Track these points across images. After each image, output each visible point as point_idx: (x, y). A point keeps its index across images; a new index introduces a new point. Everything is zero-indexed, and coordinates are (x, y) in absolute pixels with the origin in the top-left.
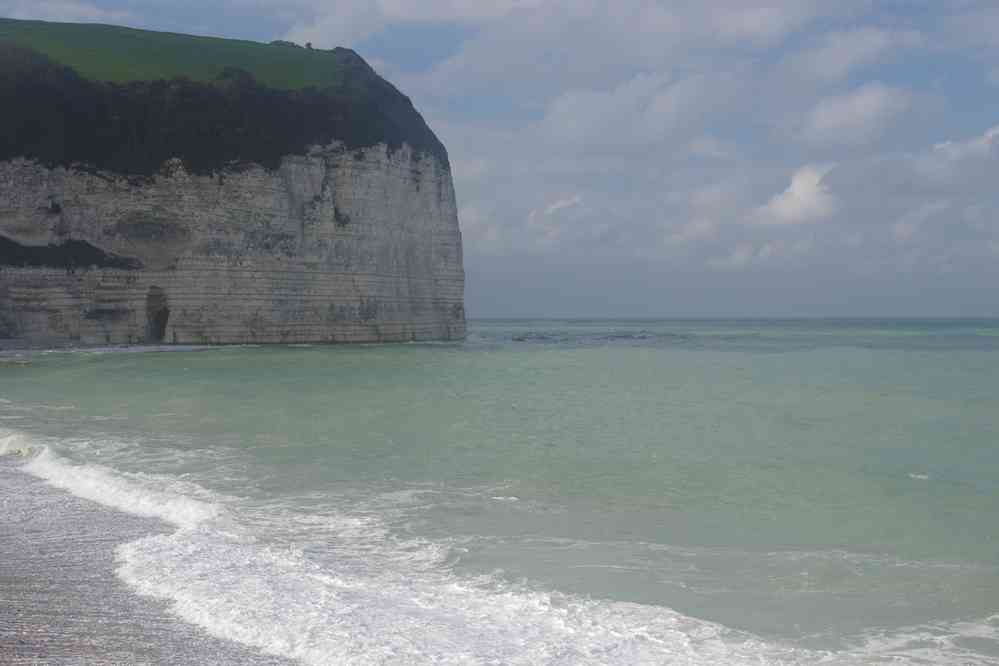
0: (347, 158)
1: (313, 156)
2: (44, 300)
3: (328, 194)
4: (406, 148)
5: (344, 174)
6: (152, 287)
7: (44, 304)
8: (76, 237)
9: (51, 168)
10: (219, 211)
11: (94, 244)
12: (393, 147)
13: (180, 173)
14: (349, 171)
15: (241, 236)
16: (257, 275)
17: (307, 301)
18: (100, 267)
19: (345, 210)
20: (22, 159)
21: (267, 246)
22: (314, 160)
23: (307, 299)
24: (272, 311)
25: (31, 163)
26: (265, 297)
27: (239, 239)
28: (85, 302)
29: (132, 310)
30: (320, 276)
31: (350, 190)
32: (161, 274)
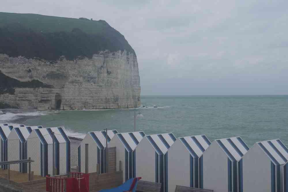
0: (110, 55)
3: (105, 65)
5: (109, 59)
6: (57, 93)
11: (40, 81)
14: (111, 59)
18: (42, 87)
19: (109, 70)
20: (21, 56)
22: (101, 55)
23: (100, 96)
24: (90, 100)
25: (23, 57)
26: (88, 96)
27: (81, 79)
28: (38, 98)
29: (51, 100)
30: (103, 89)
31: (111, 64)
32: (59, 89)
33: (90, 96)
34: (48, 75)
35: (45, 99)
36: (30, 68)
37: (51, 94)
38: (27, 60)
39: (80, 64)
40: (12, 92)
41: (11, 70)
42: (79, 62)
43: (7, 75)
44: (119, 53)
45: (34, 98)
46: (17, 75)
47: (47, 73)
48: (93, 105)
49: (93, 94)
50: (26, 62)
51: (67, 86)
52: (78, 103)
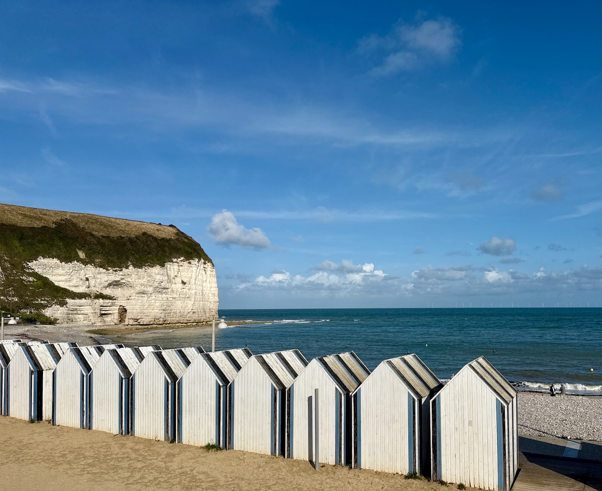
0: (186, 263)
1: (174, 262)
2: (82, 310)
3: (179, 275)
4: (202, 261)
5: (185, 268)
6: (120, 306)
7: (82, 312)
8: (94, 289)
9: (85, 265)
10: (145, 280)
11: (100, 291)
12: (199, 259)
13: (131, 267)
14: (186, 268)
15: (152, 288)
16: (157, 301)
17: (172, 310)
18: (103, 299)
19: (185, 281)
20: (75, 262)
21: (160, 292)
22: (174, 264)
23: (173, 309)
24: (161, 313)
25: (78, 263)
26: (159, 309)
27: (150, 289)
28: (96, 311)
29: (113, 314)
30: (177, 302)
31: (187, 273)
32: (124, 301)
33: (162, 309)
34: (110, 285)
35: (106, 312)
36: (87, 276)
37: (114, 307)
38: (83, 266)
39: (150, 273)
40: (63, 304)
41: (63, 278)
42: (149, 271)
43: (56, 284)
44: (195, 262)
45: (92, 311)
46: (71, 284)
47: (109, 282)
48: (165, 319)
49: (165, 307)
50: (81, 269)
51: (134, 297)
52: (147, 317)
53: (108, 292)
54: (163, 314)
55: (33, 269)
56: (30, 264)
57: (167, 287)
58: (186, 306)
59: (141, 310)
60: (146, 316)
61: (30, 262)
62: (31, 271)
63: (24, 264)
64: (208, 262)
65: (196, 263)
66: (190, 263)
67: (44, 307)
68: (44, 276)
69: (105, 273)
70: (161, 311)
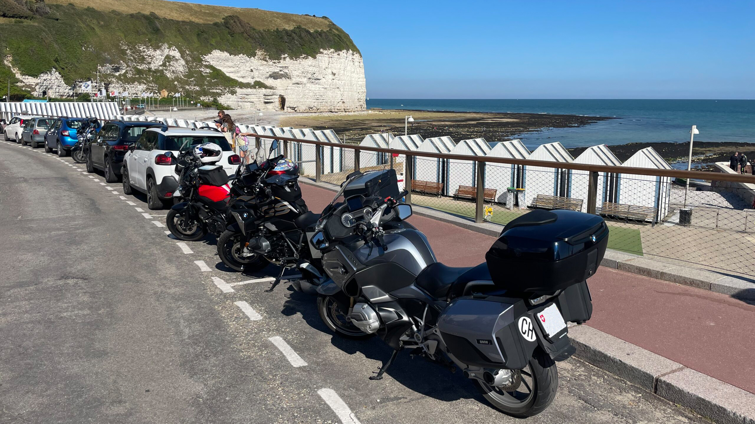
0: (335, 54)
1: (325, 54)
3: (330, 66)
4: (351, 52)
5: (334, 60)
6: (280, 95)
7: (249, 100)
8: (258, 80)
9: (250, 58)
10: (300, 72)
11: (262, 82)
12: (348, 50)
13: (288, 59)
14: (336, 59)
15: (306, 79)
16: (310, 91)
17: (324, 100)
18: (265, 89)
19: (334, 72)
20: (242, 55)
21: (313, 82)
22: (325, 55)
24: (314, 103)
25: (244, 56)
26: (312, 98)
27: (305, 80)
28: (261, 99)
29: (275, 102)
30: (328, 92)
31: (336, 65)
32: (283, 91)
33: (315, 98)
34: (271, 76)
35: (268, 101)
36: (252, 68)
37: (275, 96)
38: (248, 59)
39: (304, 65)
40: (233, 93)
41: (232, 70)
42: (303, 63)
43: (228, 75)
44: (343, 53)
45: (257, 100)
46: (239, 75)
47: (270, 73)
48: (318, 108)
49: (318, 96)
50: (247, 61)
51: (291, 87)
52: (303, 106)
53: (270, 82)
54: (316, 103)
55: (209, 62)
56: (206, 57)
57: (319, 78)
58: (336, 96)
59: (297, 99)
60: (302, 104)
61: (206, 55)
62: (207, 64)
63: (202, 58)
64: (356, 53)
65: (345, 54)
66: (339, 55)
67: (219, 95)
68: (218, 68)
69: (266, 65)
70: (314, 100)
